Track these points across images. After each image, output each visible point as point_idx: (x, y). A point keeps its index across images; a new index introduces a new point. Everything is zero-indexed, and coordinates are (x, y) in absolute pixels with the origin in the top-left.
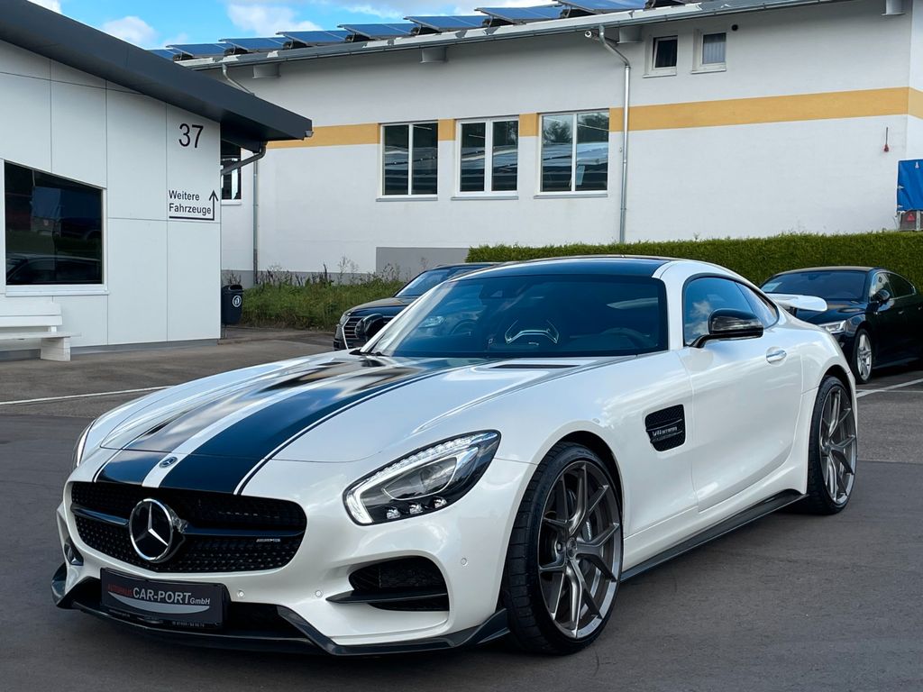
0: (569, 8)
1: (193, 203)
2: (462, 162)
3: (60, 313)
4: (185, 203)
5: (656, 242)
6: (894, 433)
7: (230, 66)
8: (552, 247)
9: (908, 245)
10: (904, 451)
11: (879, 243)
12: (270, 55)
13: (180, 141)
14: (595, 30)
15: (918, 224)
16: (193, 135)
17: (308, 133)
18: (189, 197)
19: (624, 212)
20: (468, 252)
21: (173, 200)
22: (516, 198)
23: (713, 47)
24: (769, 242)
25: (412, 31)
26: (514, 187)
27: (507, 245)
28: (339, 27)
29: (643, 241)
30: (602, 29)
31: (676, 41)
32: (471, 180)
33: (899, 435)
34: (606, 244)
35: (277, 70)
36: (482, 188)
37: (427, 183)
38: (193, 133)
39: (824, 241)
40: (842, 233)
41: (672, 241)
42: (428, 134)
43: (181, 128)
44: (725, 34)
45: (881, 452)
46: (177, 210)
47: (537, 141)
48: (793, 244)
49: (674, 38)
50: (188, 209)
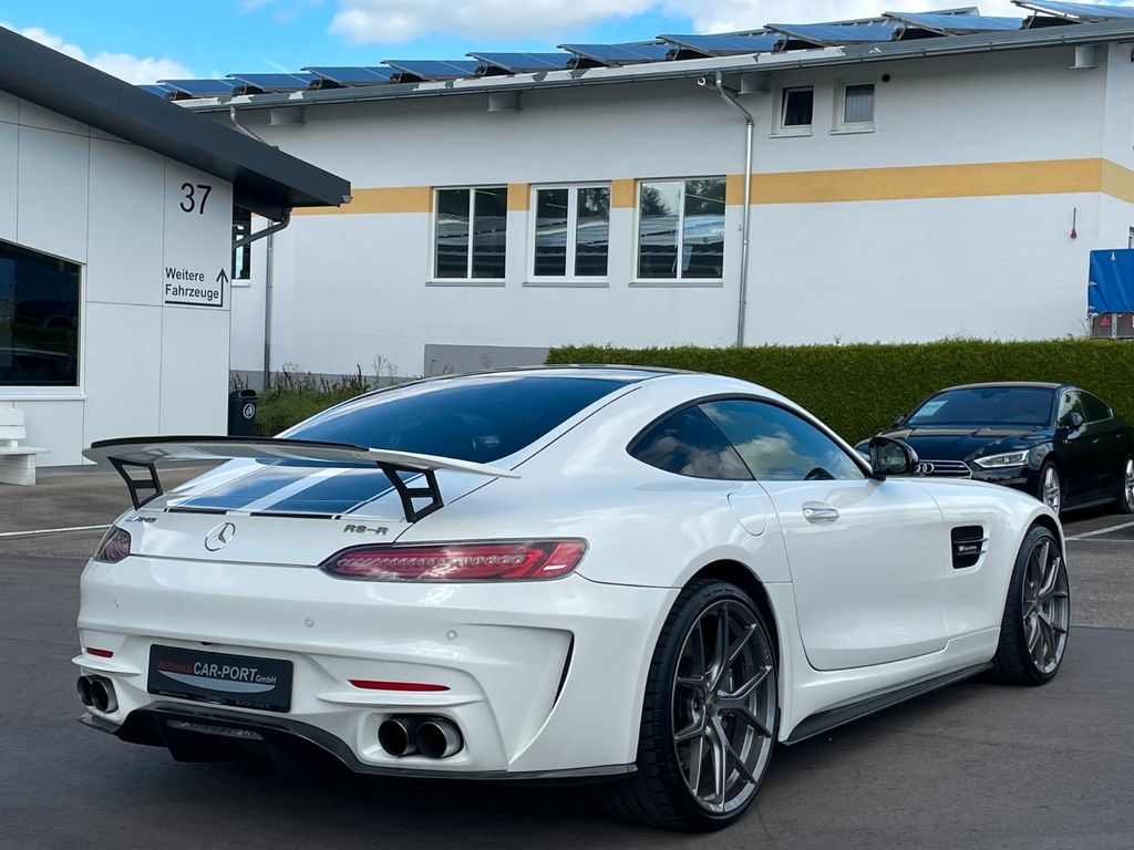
0: (677, 47)
1: (195, 284)
2: (537, 236)
3: (22, 422)
4: (185, 284)
5: (788, 345)
6: (1096, 592)
7: (239, 108)
8: (655, 349)
9: (1102, 356)
10: (1111, 614)
11: (1067, 353)
12: (293, 97)
13: (182, 205)
14: (710, 76)
15: (1114, 330)
16: (198, 197)
17: (345, 198)
18: (191, 276)
19: (744, 307)
20: (547, 353)
21: (170, 280)
22: (606, 286)
23: (859, 102)
24: (929, 349)
25: (477, 71)
26: (603, 271)
27: (597, 346)
28: (382, 63)
29: (771, 344)
30: (719, 75)
31: (812, 92)
32: (549, 261)
33: (1103, 594)
34: (723, 347)
35: (299, 116)
36: (562, 271)
37: (492, 265)
38: (199, 195)
39: (997, 349)
40: (1020, 340)
41: (807, 344)
42: (494, 202)
43: (183, 188)
44: (873, 85)
45: (1082, 614)
46: (175, 293)
47: (634, 212)
48: (960, 352)
49: (808, 89)
50: (189, 292)
